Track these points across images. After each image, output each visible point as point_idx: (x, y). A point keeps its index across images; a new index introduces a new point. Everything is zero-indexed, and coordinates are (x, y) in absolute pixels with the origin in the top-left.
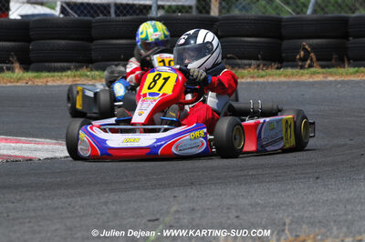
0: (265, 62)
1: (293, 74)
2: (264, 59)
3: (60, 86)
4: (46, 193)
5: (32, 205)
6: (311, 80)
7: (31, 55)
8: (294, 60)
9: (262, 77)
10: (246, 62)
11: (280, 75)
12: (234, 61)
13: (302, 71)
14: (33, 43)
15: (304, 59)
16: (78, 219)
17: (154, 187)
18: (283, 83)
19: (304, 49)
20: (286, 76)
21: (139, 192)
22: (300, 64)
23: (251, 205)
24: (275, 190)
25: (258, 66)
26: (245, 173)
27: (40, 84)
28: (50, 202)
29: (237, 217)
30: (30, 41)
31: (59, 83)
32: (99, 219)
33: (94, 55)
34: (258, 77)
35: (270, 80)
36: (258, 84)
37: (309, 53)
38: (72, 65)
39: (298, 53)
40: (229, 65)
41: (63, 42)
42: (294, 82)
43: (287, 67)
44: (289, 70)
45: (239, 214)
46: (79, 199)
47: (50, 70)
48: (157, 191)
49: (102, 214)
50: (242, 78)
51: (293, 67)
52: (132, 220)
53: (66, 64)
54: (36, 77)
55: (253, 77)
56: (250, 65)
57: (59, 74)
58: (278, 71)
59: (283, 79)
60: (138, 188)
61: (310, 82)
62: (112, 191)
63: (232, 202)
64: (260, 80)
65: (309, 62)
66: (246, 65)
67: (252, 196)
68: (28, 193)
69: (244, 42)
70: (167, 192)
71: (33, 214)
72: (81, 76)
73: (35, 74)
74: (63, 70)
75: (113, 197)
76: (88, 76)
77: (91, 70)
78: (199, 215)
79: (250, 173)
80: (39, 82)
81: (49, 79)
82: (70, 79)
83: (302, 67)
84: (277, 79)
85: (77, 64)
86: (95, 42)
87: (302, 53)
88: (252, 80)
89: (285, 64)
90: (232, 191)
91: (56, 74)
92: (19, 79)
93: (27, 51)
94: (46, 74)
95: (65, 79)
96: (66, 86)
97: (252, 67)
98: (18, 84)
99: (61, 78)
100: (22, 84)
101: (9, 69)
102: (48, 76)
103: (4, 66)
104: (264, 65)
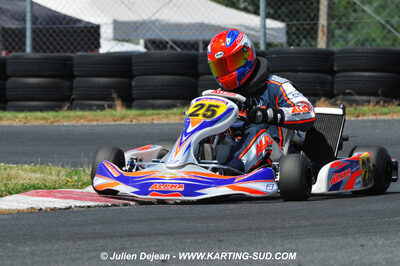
0: (385, 98)
2: (385, 95)
3: (167, 124)
9: (385, 114)
10: (365, 98)
12: (352, 98)
14: (135, 79)
25: (379, 102)
27: (145, 122)
30: (131, 77)
31: (165, 121)
34: (381, 114)
35: (395, 117)
36: (384, 121)
38: (178, 102)
40: (347, 101)
41: (167, 78)
47: (154, 107)
50: (364, 115)
53: (170, 101)
54: (144, 115)
55: (375, 115)
56: (369, 102)
57: (166, 112)
64: (383, 117)
66: (364, 101)
69: (362, 77)
73: (140, 112)
74: (168, 107)
80: (145, 120)
81: (155, 117)
82: (178, 117)
85: (183, 101)
86: (202, 78)
88: (374, 118)
91: (162, 111)
92: (123, 118)
93: (130, 87)
94: (151, 112)
95: (172, 117)
96: (174, 124)
97: (372, 104)
98: (122, 122)
99: (167, 116)
100: (126, 122)
101: (110, 107)
102: (153, 114)
103: (106, 103)
104: (385, 102)
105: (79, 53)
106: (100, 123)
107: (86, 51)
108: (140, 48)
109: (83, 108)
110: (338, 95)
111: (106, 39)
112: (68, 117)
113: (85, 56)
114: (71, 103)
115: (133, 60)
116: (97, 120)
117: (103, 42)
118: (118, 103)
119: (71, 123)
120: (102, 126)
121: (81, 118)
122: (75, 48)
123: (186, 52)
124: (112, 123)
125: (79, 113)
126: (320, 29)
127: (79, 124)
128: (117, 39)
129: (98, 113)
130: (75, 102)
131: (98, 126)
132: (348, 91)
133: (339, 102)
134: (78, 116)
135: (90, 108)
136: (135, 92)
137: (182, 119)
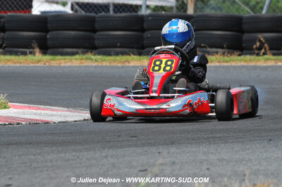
0: (229, 51)
1: (251, 60)
2: (228, 48)
3: (69, 67)
4: (60, 149)
5: (49, 157)
6: (265, 65)
7: (48, 43)
8: (252, 49)
9: (227, 62)
10: (214, 50)
11: (241, 60)
12: (205, 49)
13: (258, 58)
14: (50, 33)
15: (260, 49)
16: (85, 168)
17: (143, 145)
18: (243, 67)
19: (260, 41)
20: (245, 61)
21: (132, 149)
22: (256, 52)
23: (219, 160)
24: (237, 149)
25: (224, 53)
26: (214, 135)
27: (55, 65)
28: (63, 155)
29: (208, 169)
30: (47, 31)
31: (69, 64)
32: (100, 169)
33: (97, 43)
34: (224, 62)
35: (233, 64)
36: (223, 67)
37: (263, 44)
38: (80, 50)
39: (255, 43)
41: (73, 33)
42: (252, 66)
43: (246, 54)
44: (248, 57)
45: (209, 167)
46: (85, 153)
47: (62, 54)
48: (146, 148)
49: (103, 165)
50: (211, 62)
51: (251, 54)
52: (126, 170)
53: (74, 50)
54: (52, 59)
55: (219, 62)
56: (217, 53)
57: (70, 57)
58: (239, 58)
59: (243, 64)
60: (131, 146)
61: (264, 67)
62: (111, 147)
63: (204, 158)
64: (225, 64)
65: (263, 51)
66: (214, 52)
67: (219, 153)
68: (47, 148)
69: (213, 34)
70: (154, 149)
71: (49, 164)
72: (87, 59)
73: (51, 57)
74: (73, 54)
75: (111, 152)
76: (92, 59)
77: (95, 55)
78: (178, 167)
79: (218, 136)
80: (54, 63)
81: (62, 61)
82: (78, 62)
83: (258, 55)
84: (239, 64)
85: (84, 50)
86: (98, 33)
87: (258, 44)
88: (218, 64)
89: (245, 52)
90: (204, 149)
91: (67, 57)
92: (39, 61)
93: (45, 39)
94: (60, 57)
95: (75, 61)
96: (75, 67)
97: (219, 54)
98: (38, 65)
99: (71, 60)
100: (41, 64)
101: (31, 53)
102: (61, 59)
103: (28, 51)
104: (228, 53)
105: (9, 14)
106: (22, 65)
109: (11, 53)
114: (4, 49)
115: (49, 20)
116: (20, 63)
118: (37, 50)
120: (23, 67)
121: (9, 61)
123: (88, 14)
124: (31, 65)
125: (8, 57)
127: (7, 65)
129: (21, 58)
130: (6, 49)
131: (20, 67)
132: (203, 45)
134: (6, 60)
135: (16, 54)
137: (82, 63)
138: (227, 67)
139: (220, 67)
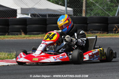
1: (113, 35)
2: (102, 30)
3: (37, 39)
7: (27, 30)
9: (103, 36)
10: (97, 31)
11: (109, 35)
13: (115, 34)
14: (28, 26)
15: (116, 31)
18: (111, 38)
19: (116, 27)
20: (111, 36)
22: (114, 32)
25: (101, 32)
27: (31, 39)
30: (27, 25)
31: (37, 38)
35: (106, 37)
36: (102, 38)
39: (114, 28)
40: (92, 32)
41: (37, 25)
43: (110, 33)
47: (33, 34)
51: (112, 33)
53: (38, 33)
55: (100, 36)
56: (98, 32)
57: (37, 36)
64: (103, 37)
66: (96, 32)
73: (29, 36)
80: (31, 38)
81: (34, 37)
82: (41, 37)
84: (108, 37)
85: (42, 33)
86: (48, 25)
91: (36, 36)
92: (24, 38)
95: (39, 37)
96: (40, 39)
97: (99, 33)
98: (24, 39)
101: (20, 34)
102: (33, 36)
103: (19, 33)
104: (103, 32)
105: (11, 18)
106: (17, 39)
107: (13, 17)
108: (29, 16)
109: (12, 35)
110: (89, 30)
111: (19, 14)
112: (8, 37)
113: (13, 19)
114: (8, 33)
115: (27, 20)
116: (16, 38)
117: (18, 15)
118: (23, 33)
119: (8, 39)
120: (18, 40)
121: (12, 38)
122: (10, 16)
123: (43, 17)
124: (21, 39)
125: (11, 36)
126: (83, 10)
127: (11, 39)
128: (22, 13)
129: (17, 36)
130: (10, 33)
131: (16, 40)
133: (89, 33)
134: (10, 37)
135: (14, 35)
136: (28, 30)
137: (42, 38)
138: (104, 38)
139: (101, 38)
